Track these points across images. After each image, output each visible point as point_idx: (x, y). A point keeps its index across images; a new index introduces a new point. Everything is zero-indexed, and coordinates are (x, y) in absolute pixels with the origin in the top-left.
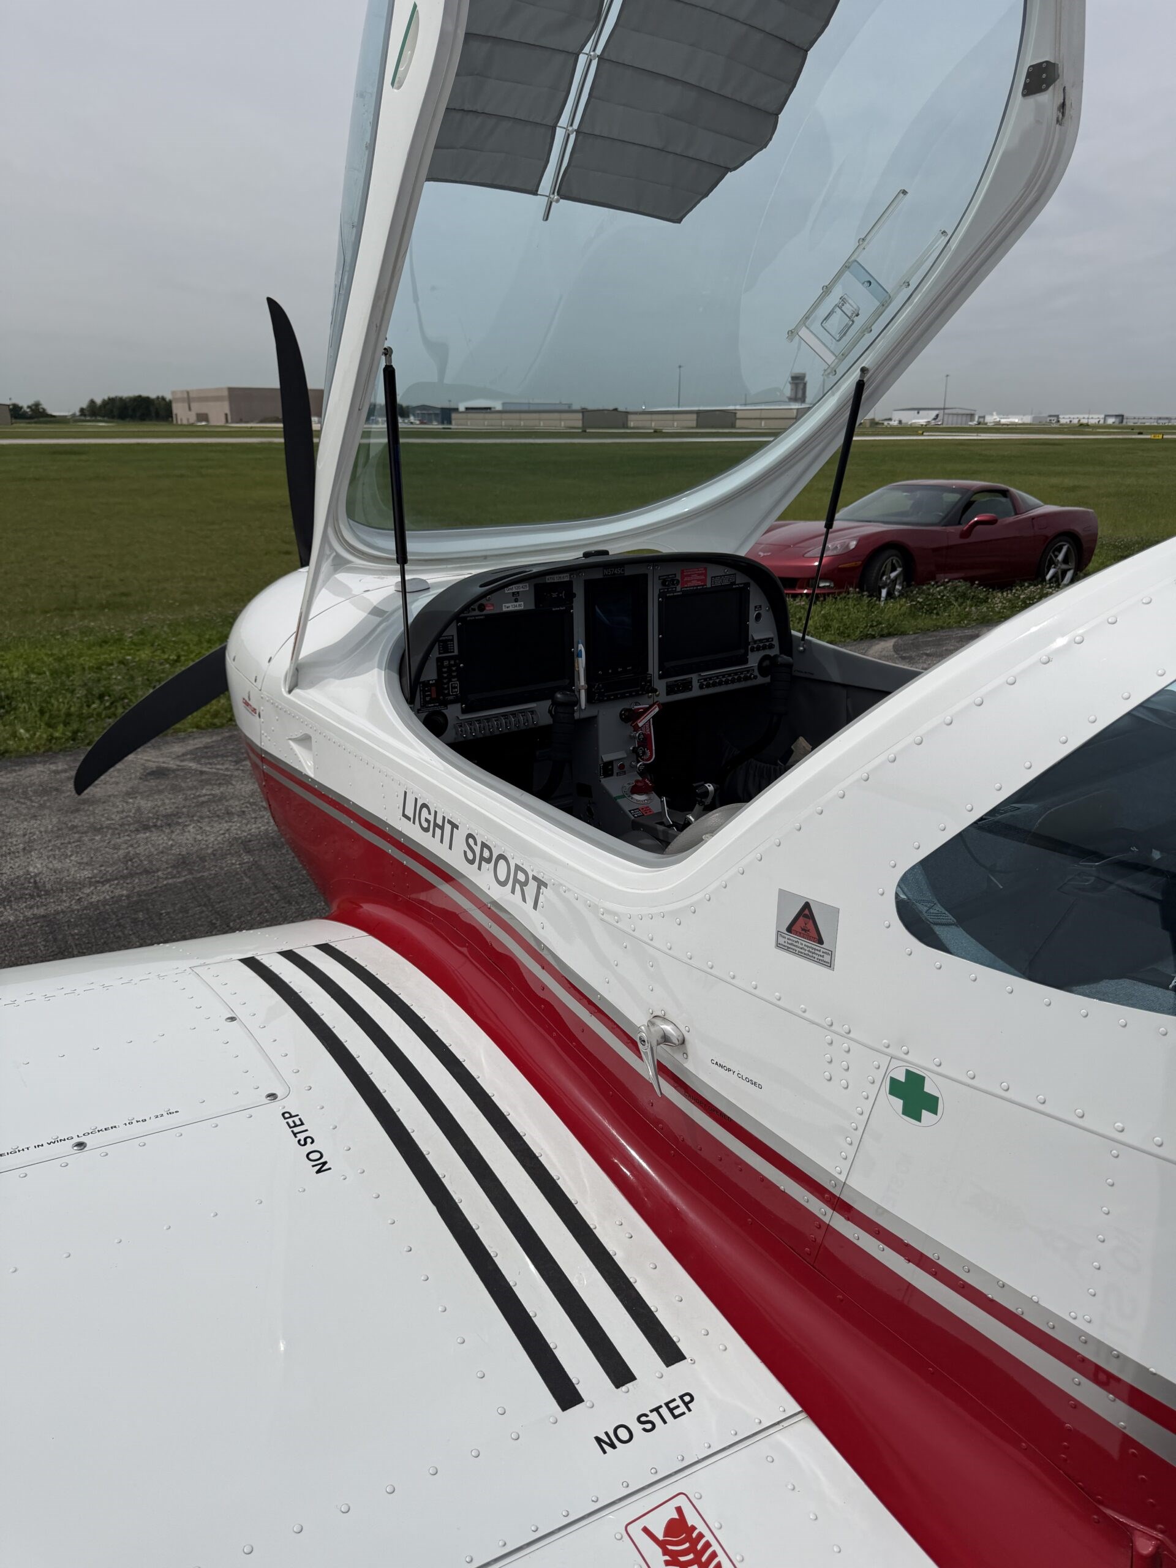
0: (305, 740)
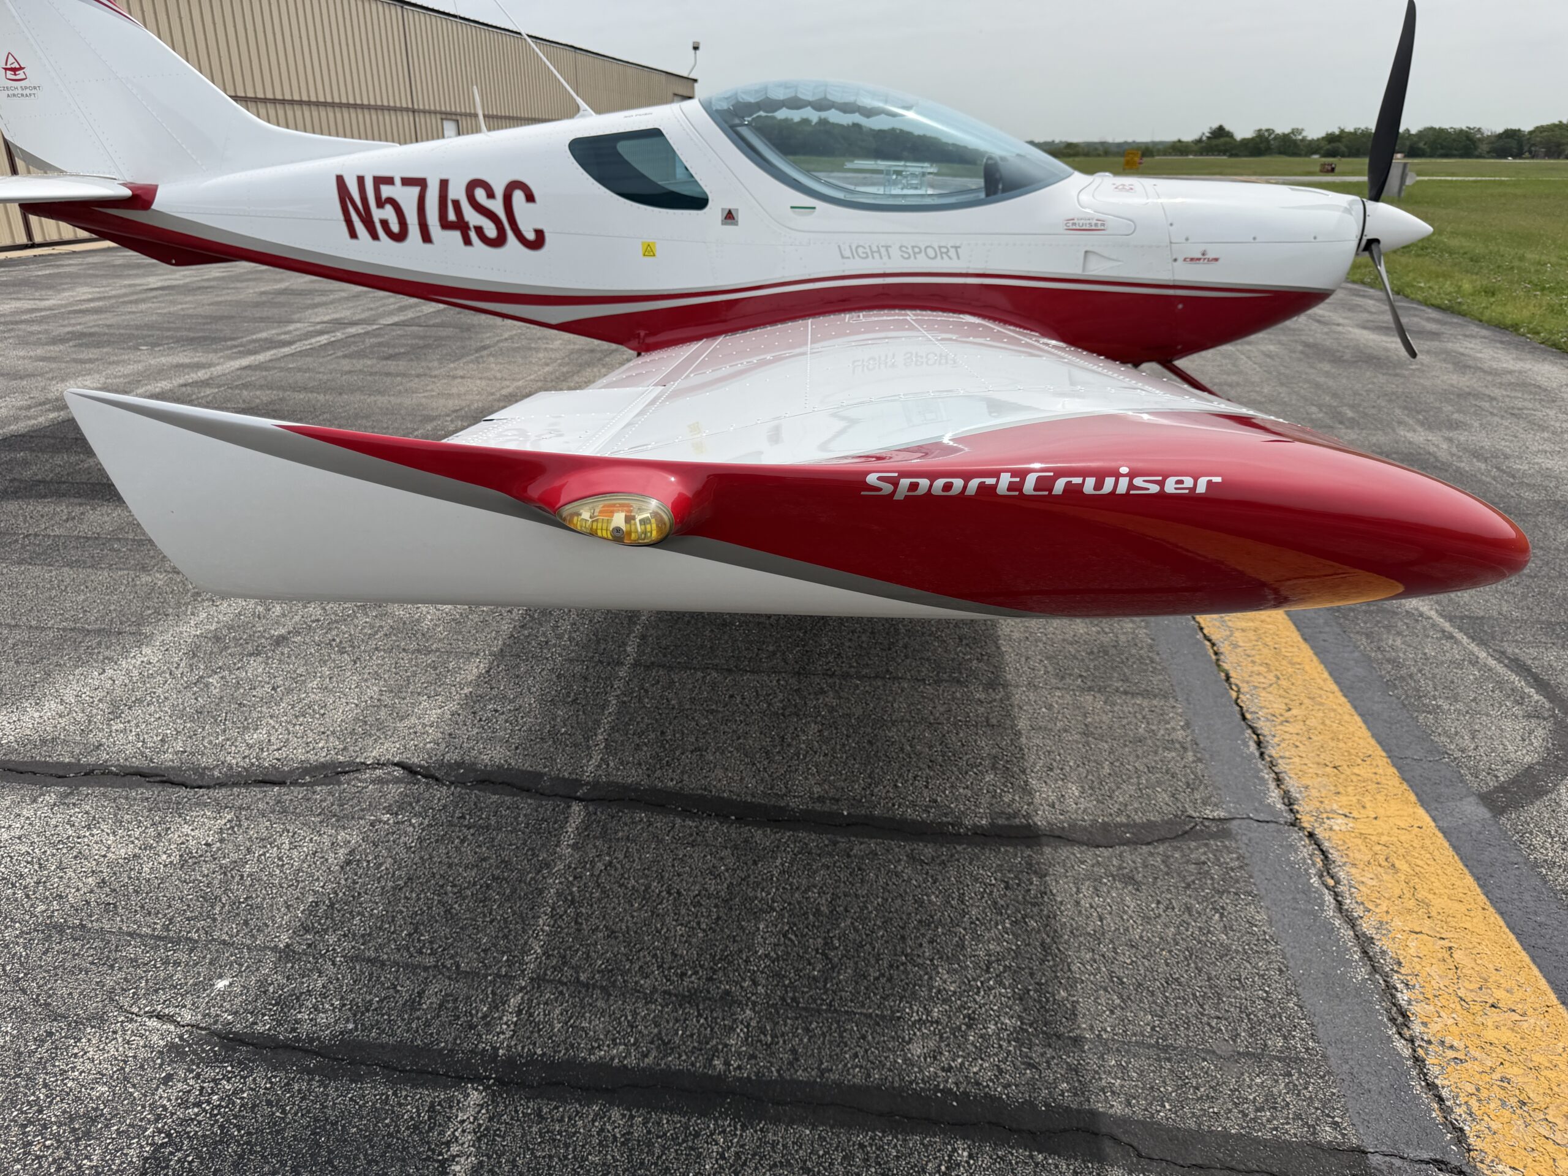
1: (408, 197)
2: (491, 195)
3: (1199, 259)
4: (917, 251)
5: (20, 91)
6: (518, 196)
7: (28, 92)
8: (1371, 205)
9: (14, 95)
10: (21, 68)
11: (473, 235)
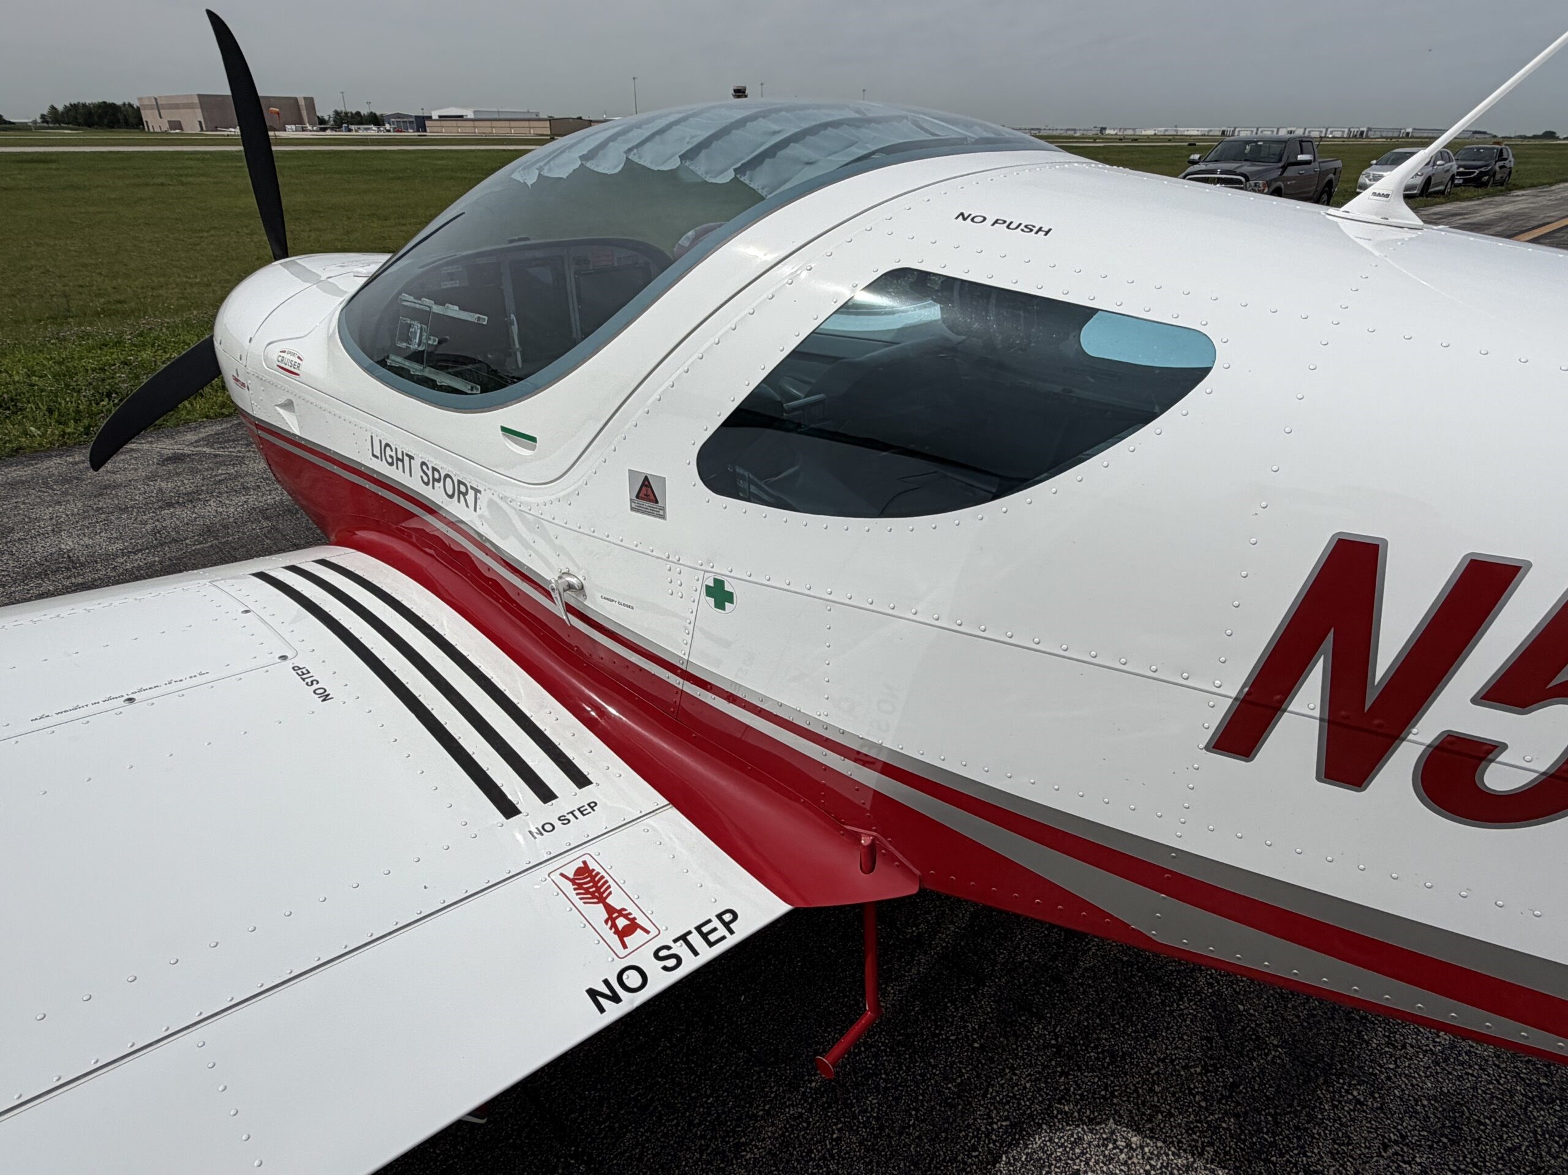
0: (288, 405)
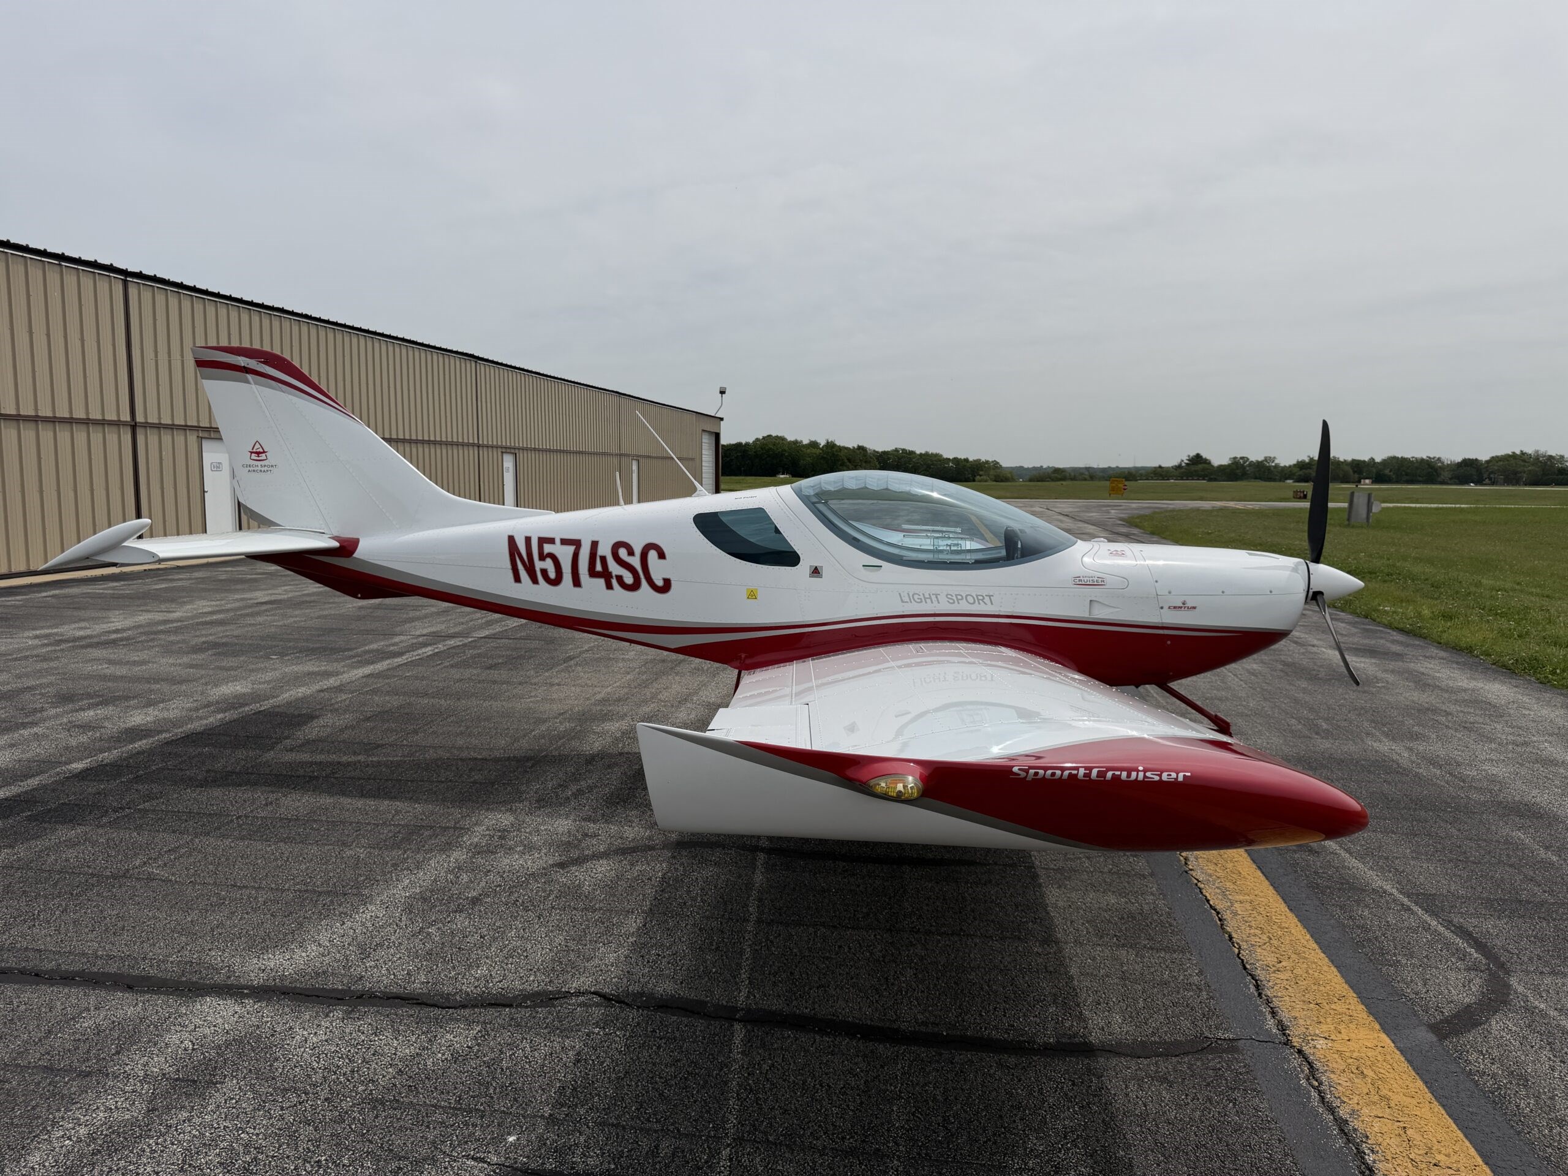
1: (565, 554)
2: (631, 553)
3: (1181, 607)
4: (959, 598)
5: (259, 468)
6: (652, 555)
7: (266, 468)
8: (1313, 566)
9: (254, 471)
10: (264, 452)
11: (614, 582)
